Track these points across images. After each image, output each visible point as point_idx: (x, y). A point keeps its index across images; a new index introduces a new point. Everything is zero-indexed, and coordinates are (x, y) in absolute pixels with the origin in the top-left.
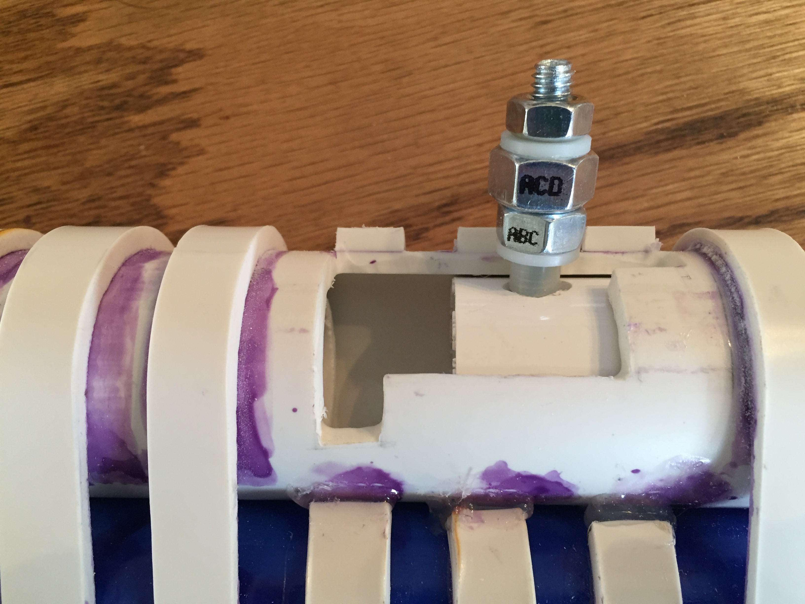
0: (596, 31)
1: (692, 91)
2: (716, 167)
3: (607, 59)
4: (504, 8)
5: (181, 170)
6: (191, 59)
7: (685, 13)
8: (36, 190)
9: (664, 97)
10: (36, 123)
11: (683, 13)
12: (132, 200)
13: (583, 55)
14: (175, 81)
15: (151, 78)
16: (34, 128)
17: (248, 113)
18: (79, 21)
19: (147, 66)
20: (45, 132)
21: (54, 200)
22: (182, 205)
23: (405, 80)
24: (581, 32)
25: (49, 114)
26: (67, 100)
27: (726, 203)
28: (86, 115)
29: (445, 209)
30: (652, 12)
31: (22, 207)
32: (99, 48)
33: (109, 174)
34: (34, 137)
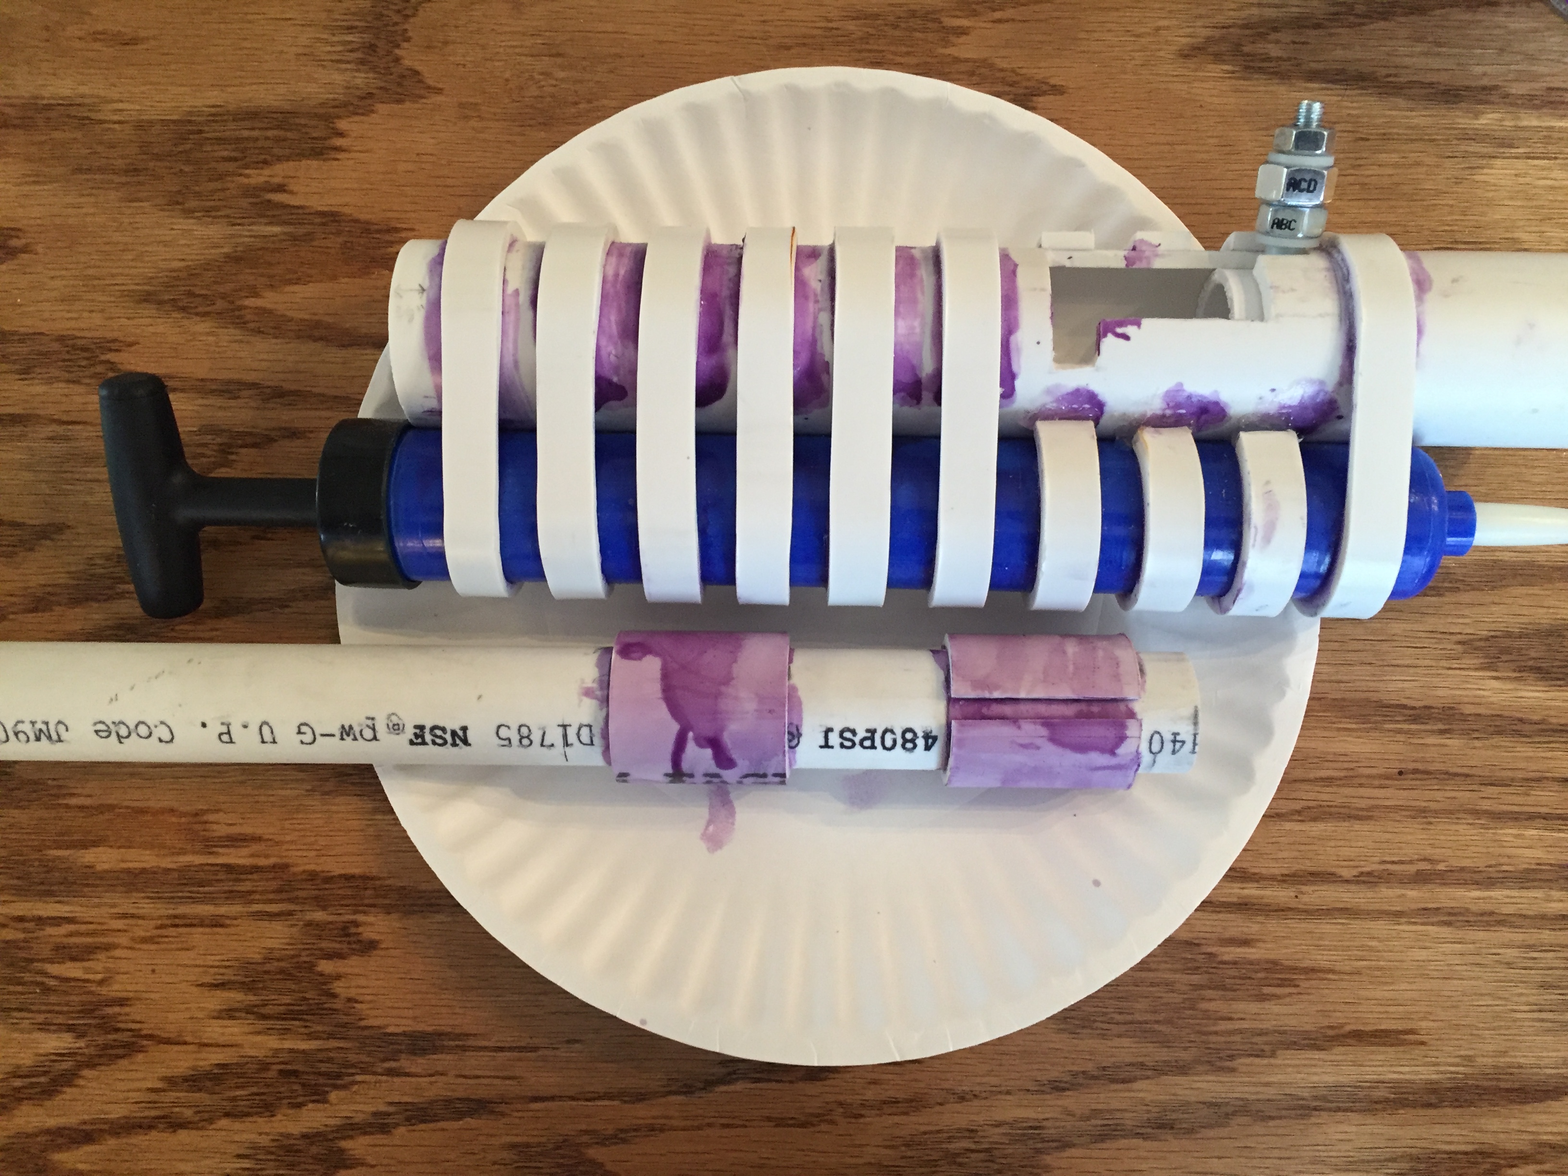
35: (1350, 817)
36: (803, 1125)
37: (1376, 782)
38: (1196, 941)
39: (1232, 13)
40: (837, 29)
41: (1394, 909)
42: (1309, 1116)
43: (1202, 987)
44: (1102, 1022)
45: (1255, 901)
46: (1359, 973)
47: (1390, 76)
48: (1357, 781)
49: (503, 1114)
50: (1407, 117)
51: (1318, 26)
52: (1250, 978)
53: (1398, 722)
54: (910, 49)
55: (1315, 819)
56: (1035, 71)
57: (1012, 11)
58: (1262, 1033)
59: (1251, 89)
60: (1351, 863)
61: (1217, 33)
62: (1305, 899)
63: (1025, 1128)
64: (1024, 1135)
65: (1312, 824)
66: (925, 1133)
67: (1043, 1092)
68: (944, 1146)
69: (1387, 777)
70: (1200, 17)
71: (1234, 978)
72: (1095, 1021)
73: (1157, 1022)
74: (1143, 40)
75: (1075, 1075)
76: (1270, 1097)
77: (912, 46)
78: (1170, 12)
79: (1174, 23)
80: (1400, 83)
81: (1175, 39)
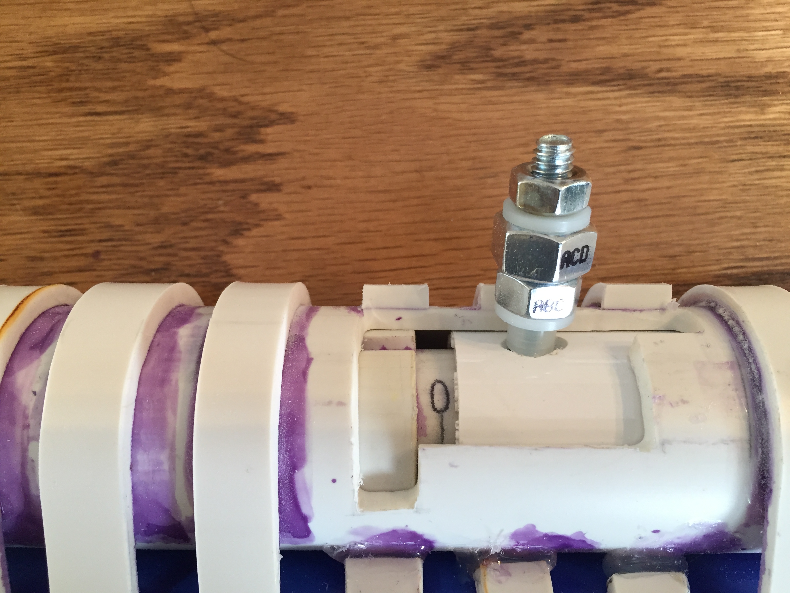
0: (685, 165)
1: (767, 243)
3: (691, 196)
4: (599, 126)
5: (255, 232)
6: (282, 121)
7: (774, 163)
8: (108, 226)
9: (739, 244)
10: (118, 158)
11: (773, 163)
12: (203, 253)
13: (668, 188)
14: (262, 142)
15: (239, 133)
16: (114, 163)
17: (331, 186)
18: (173, 60)
19: (237, 121)
20: (125, 169)
21: (126, 240)
22: (252, 267)
23: (490, 181)
24: (670, 165)
25: (130, 151)
26: (151, 140)
28: (169, 159)
30: (744, 156)
31: (92, 241)
32: (191, 92)
33: (185, 224)
34: (114, 172)
39: (477, 12)
40: (32, 67)
47: (661, 70)
50: (684, 118)
51: (576, 19)
54: (116, 84)
56: (259, 98)
57: (228, 29)
59: (504, 99)
61: (463, 37)
70: (443, 19)
74: (378, 52)
77: (118, 80)
78: (408, 16)
79: (413, 29)
80: (674, 78)
81: (416, 48)
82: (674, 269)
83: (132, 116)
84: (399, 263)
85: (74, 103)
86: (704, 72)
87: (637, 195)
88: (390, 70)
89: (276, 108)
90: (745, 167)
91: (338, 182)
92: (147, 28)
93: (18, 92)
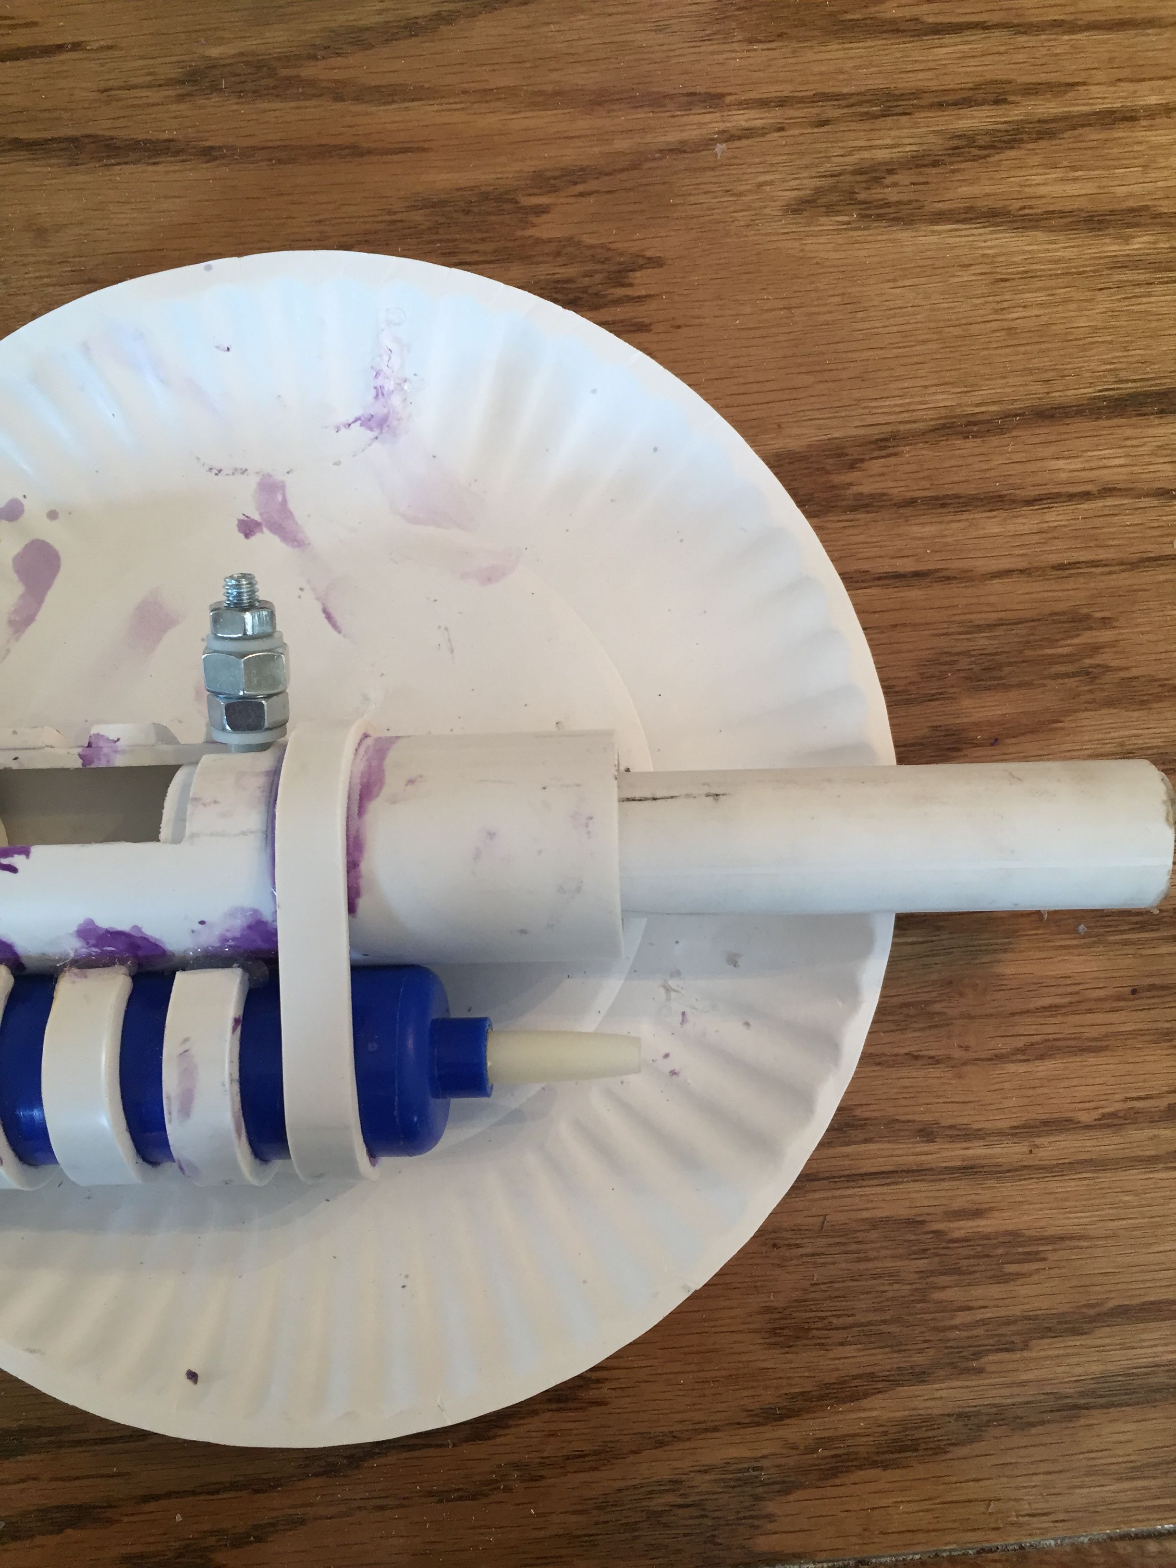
1: (1139, 365)
2: (1152, 439)
3: (1061, 324)
6: (650, 266)
9: (1112, 366)
13: (1037, 316)
14: (631, 285)
15: (607, 278)
17: (700, 325)
18: (543, 212)
19: (606, 267)
23: (860, 315)
24: (1038, 294)
27: (1158, 474)
29: (884, 444)
30: (1111, 285)
32: (560, 241)
35: (1083, 1050)
36: (474, 1497)
37: (1107, 1005)
38: (919, 1219)
39: (841, 159)
40: (401, 221)
41: (1148, 1153)
42: (1078, 1417)
43: (932, 1273)
44: (817, 1329)
45: (983, 1162)
46: (1114, 1236)
47: (1024, 208)
48: (1083, 1006)
49: (110, 1521)
50: (1048, 251)
51: (935, 164)
52: (988, 1256)
53: (1122, 932)
54: (485, 235)
55: (1041, 1057)
56: (627, 245)
57: (596, 182)
58: (1009, 1321)
60: (1092, 1105)
61: (827, 182)
62: (1041, 1153)
63: (739, 1471)
64: (738, 1479)
65: (1037, 1063)
66: (620, 1490)
67: (758, 1424)
68: (644, 1503)
69: (1120, 998)
71: (968, 1258)
72: (809, 1329)
73: (884, 1322)
74: (745, 198)
75: (793, 1397)
76: (1030, 1399)
77: (487, 231)
78: (772, 165)
79: (778, 176)
80: (1036, 214)
81: (780, 193)
82: (1048, 393)
83: (503, 264)
84: (771, 397)
85: (443, 254)
86: (1067, 209)
87: (1006, 324)
88: (756, 214)
89: (644, 253)
90: (1112, 295)
91: (707, 321)
92: (516, 183)
93: (387, 245)
